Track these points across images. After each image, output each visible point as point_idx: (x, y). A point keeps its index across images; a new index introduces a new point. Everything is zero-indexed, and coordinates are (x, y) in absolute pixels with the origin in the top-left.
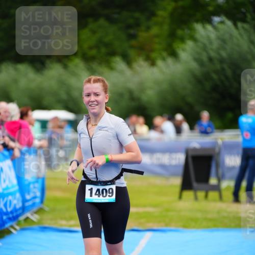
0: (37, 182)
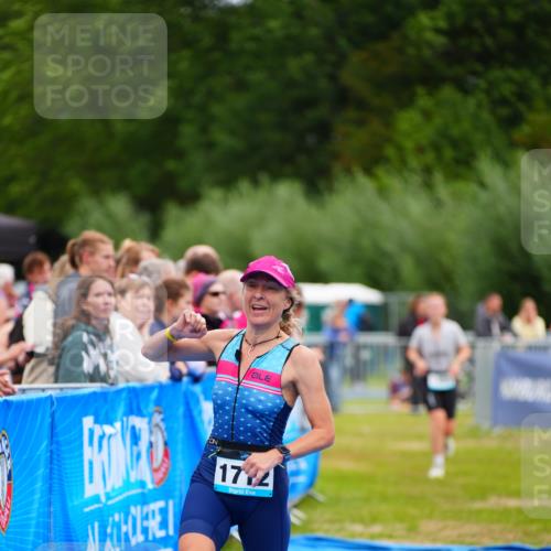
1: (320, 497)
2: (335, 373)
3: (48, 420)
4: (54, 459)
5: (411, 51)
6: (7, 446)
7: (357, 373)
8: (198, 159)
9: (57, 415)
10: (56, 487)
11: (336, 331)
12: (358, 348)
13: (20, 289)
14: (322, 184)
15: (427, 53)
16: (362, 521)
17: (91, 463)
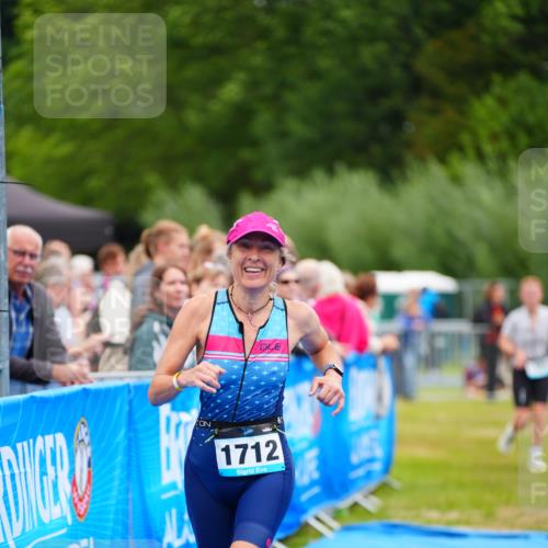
0: (376, 427)
1: (396, 484)
2: (409, 360)
3: (126, 408)
4: (133, 446)
5: (486, 39)
6: (86, 434)
7: (432, 361)
8: (272, 150)
9: (135, 403)
10: (134, 474)
11: (410, 319)
12: (433, 336)
13: (97, 279)
14: (395, 173)
15: (503, 41)
16: (437, 507)
17: (168, 451)
